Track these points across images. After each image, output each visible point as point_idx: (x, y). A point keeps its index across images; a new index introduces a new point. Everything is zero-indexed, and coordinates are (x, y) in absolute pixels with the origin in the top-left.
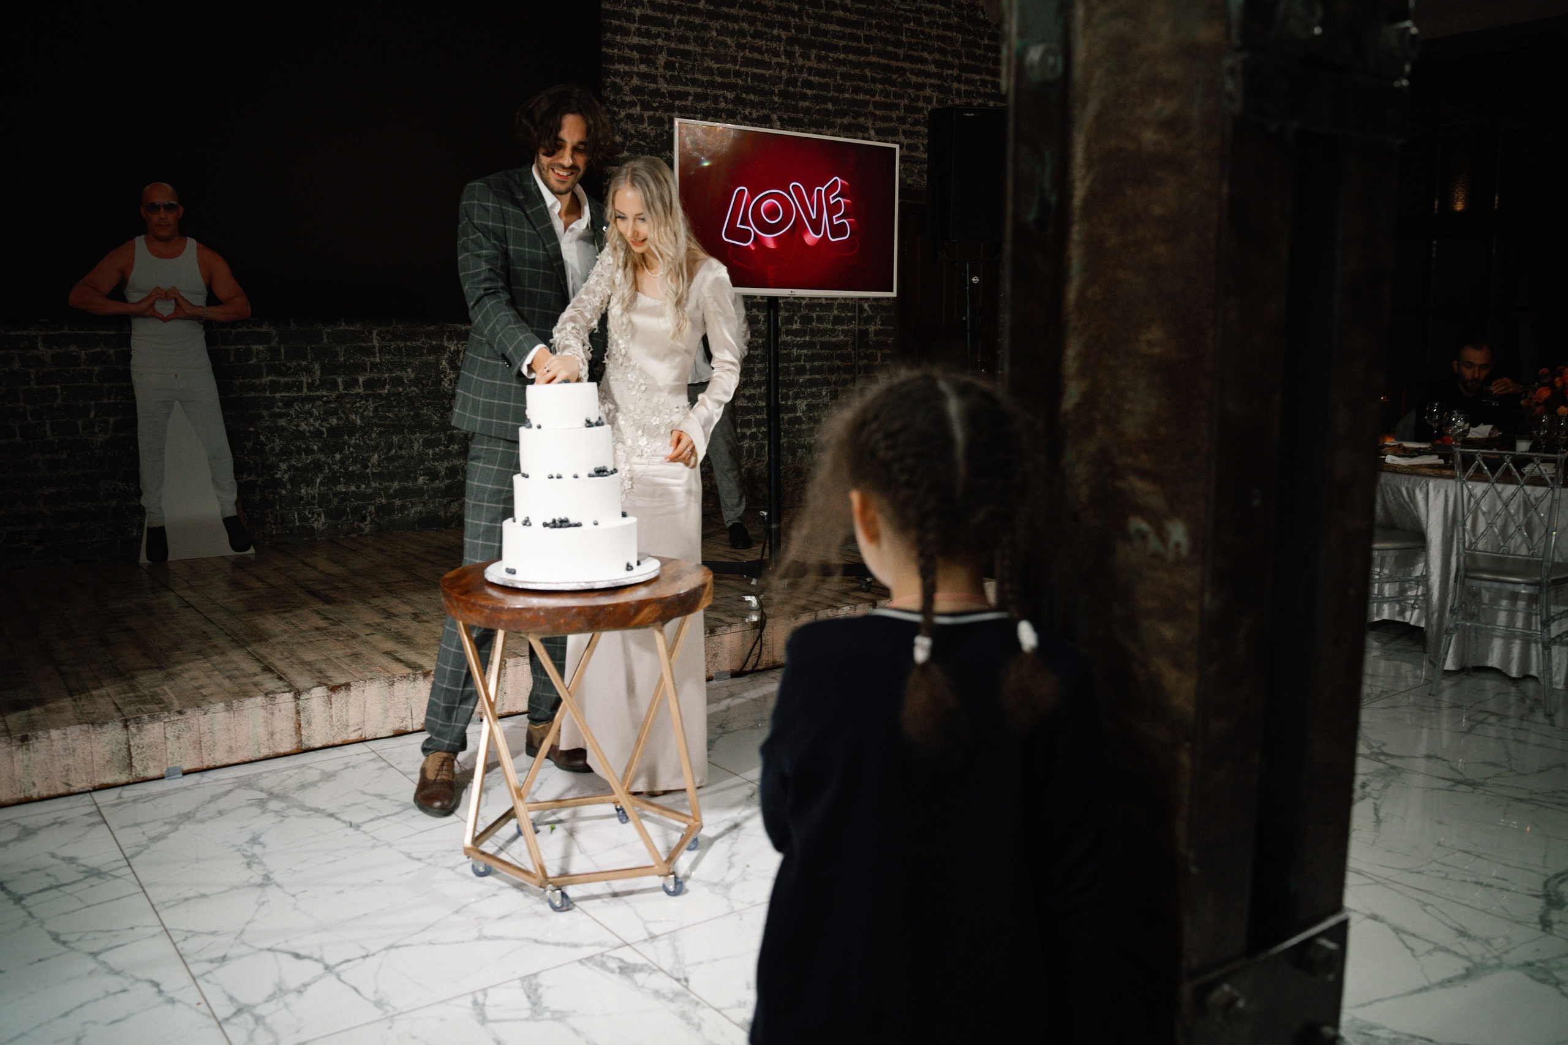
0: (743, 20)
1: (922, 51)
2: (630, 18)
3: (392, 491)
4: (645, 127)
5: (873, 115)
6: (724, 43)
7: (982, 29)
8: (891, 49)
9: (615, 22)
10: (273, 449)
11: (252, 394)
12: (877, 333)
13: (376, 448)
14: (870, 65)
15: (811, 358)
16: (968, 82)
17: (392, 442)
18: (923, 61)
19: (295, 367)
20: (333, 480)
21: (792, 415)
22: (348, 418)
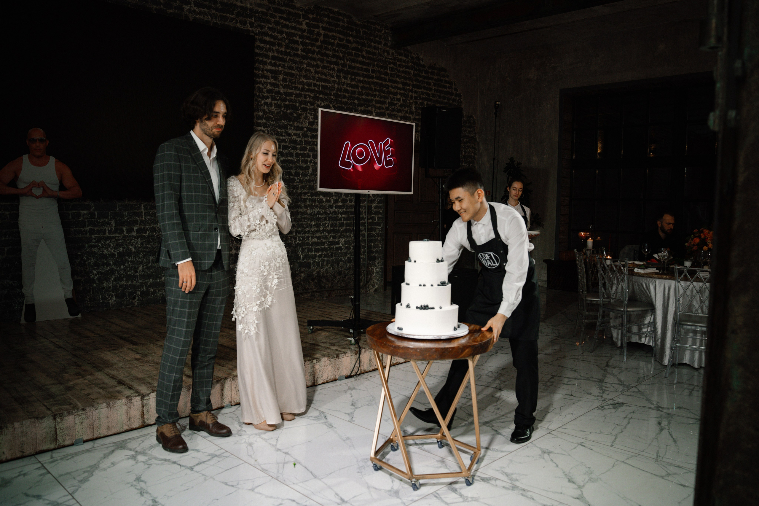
0: (318, 60)
1: (396, 78)
2: (267, 57)
3: (149, 284)
4: (273, 109)
5: (375, 106)
6: (309, 70)
7: (422, 69)
8: (383, 76)
9: (260, 59)
10: (90, 263)
11: (80, 236)
12: (376, 207)
13: (141, 263)
14: (374, 83)
15: (346, 219)
16: (416, 92)
17: (150, 260)
18: (397, 82)
19: (102, 222)
20: (120, 279)
21: (337, 246)
22: (128, 248)
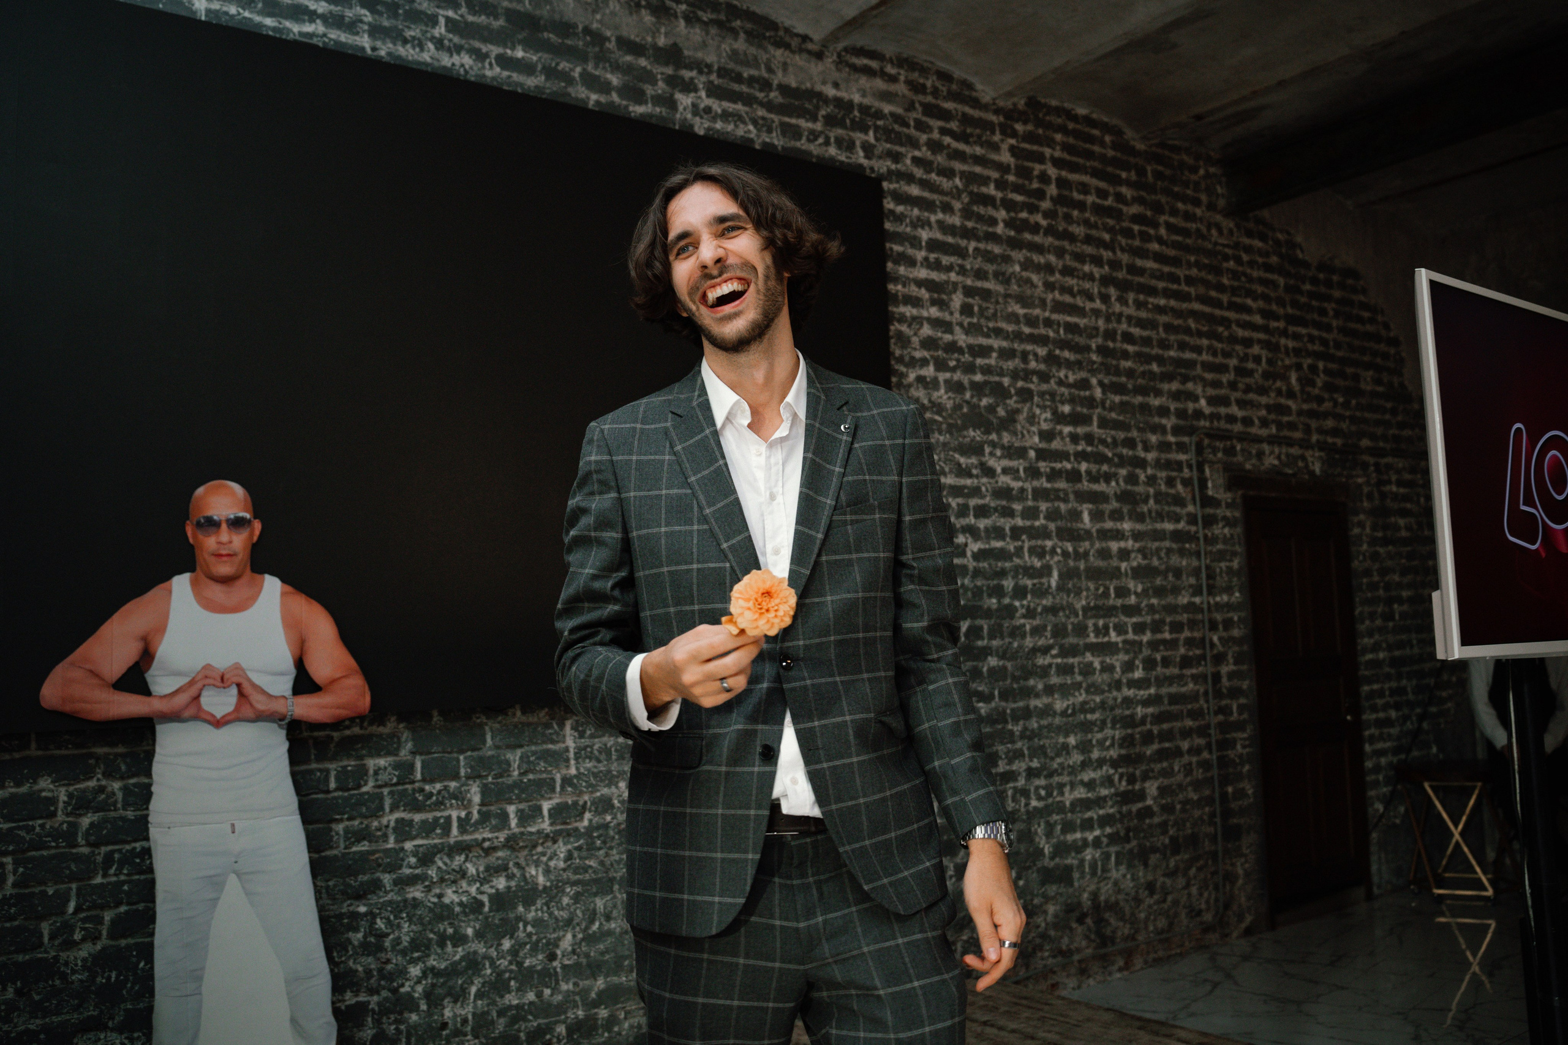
0: (1049, 252)
1: (1246, 297)
2: (915, 242)
3: (593, 995)
4: (942, 395)
5: (1203, 379)
6: (1028, 281)
7: (1302, 271)
8: (1213, 294)
9: (897, 248)
10: (397, 941)
11: (364, 846)
12: (1231, 676)
13: (569, 923)
14: (1193, 314)
15: (1158, 718)
16: (1296, 337)
17: (594, 910)
18: (1248, 310)
19: (439, 792)
20: (499, 986)
21: (1140, 805)
22: (524, 876)
